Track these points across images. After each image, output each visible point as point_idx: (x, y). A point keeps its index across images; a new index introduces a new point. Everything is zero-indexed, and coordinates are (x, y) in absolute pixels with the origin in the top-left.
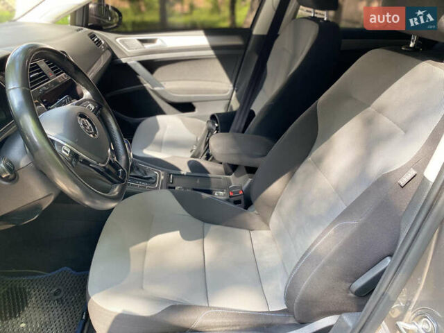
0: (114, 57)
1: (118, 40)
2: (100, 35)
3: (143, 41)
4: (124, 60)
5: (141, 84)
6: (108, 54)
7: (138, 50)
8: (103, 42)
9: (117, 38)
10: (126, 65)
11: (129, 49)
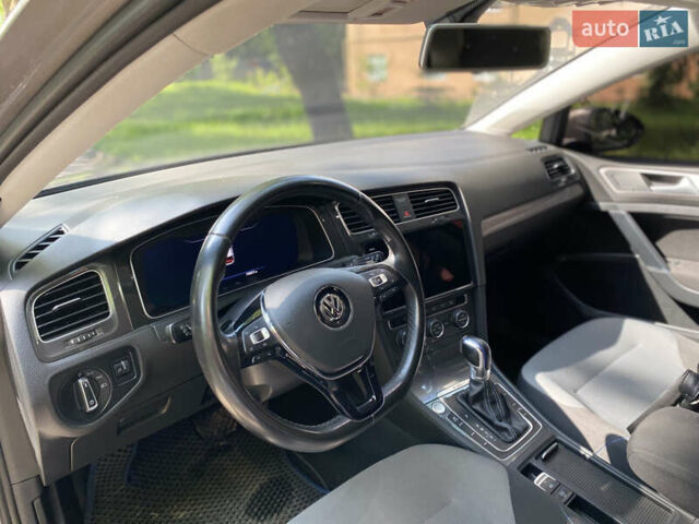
0: (587, 197)
1: (602, 171)
2: (571, 158)
3: (651, 178)
4: (603, 206)
5: (630, 252)
6: (577, 191)
7: (636, 192)
8: (573, 171)
9: (602, 166)
10: (606, 215)
11: (619, 188)
